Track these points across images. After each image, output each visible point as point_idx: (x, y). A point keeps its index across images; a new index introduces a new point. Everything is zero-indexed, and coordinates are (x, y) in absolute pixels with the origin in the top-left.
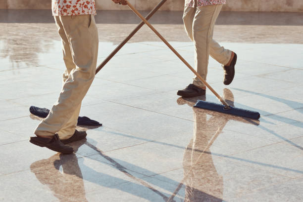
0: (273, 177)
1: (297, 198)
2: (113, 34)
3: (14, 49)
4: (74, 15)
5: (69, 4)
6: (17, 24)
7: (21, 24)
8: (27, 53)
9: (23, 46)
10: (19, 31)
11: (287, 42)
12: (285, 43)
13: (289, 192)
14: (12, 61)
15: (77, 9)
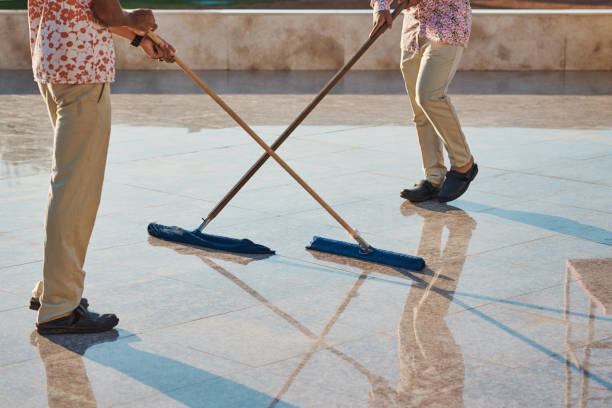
0: (479, 367)
1: (520, 404)
2: (188, 113)
3: (10, 142)
4: (80, 82)
5: (72, 63)
6: (15, 96)
7: (23, 97)
8: (35, 147)
9: (26, 136)
10: (19, 109)
11: (501, 123)
12: (497, 126)
13: (507, 393)
14: (7, 164)
15: (86, 73)
